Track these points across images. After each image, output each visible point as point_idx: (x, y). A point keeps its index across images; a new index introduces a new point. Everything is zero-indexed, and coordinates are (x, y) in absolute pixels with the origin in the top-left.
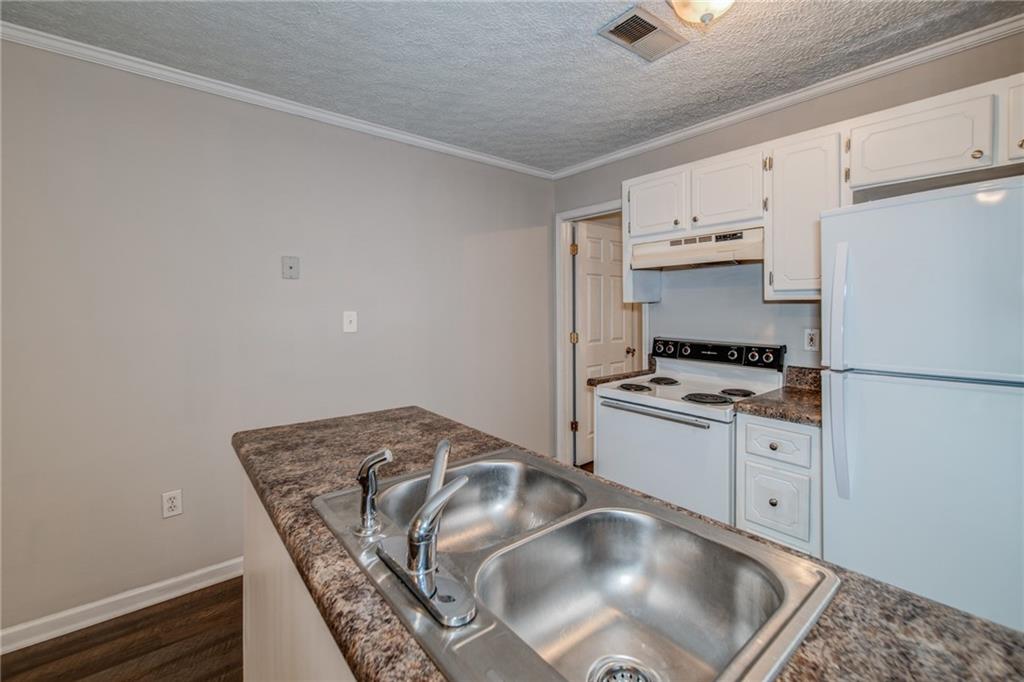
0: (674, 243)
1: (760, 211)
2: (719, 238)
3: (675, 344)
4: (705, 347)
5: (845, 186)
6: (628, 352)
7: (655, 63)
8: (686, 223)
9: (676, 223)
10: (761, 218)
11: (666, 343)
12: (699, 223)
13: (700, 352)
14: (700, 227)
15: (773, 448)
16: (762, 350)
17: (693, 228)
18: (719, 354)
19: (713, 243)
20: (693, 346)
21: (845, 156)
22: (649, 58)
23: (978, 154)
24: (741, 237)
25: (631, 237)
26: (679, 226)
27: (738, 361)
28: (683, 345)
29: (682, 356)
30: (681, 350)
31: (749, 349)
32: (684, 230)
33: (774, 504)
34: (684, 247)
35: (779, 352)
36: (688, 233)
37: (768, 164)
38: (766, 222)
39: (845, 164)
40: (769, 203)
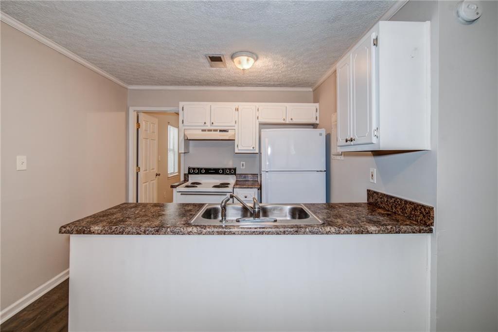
0: (203, 130)
1: (233, 124)
2: (220, 131)
3: (198, 169)
4: (210, 169)
5: (257, 121)
6: (157, 175)
7: (213, 68)
8: (208, 124)
9: (205, 123)
10: (234, 126)
11: (194, 169)
12: (214, 125)
13: (208, 171)
15: (246, 197)
16: (230, 169)
17: (211, 126)
18: (216, 171)
19: (218, 132)
20: (206, 169)
21: (257, 113)
22: (211, 66)
23: (284, 120)
24: (227, 132)
25: (184, 126)
26: (206, 125)
27: (223, 173)
28: (201, 169)
29: (201, 173)
30: (201, 171)
31: (225, 169)
32: (207, 126)
34: (207, 132)
35: (235, 169)
36: (209, 127)
37: (237, 110)
38: (236, 128)
39: (257, 115)
40: (237, 122)
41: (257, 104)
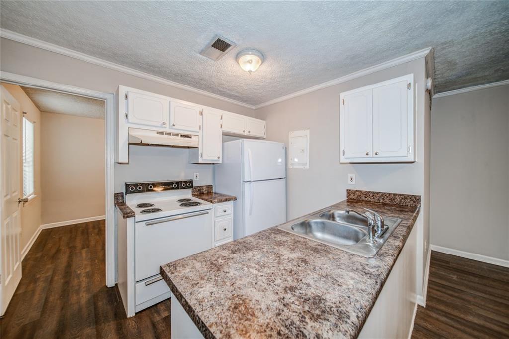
0: (158, 133)
1: (198, 130)
2: (182, 136)
3: (142, 185)
4: (160, 184)
8: (167, 125)
10: (198, 132)
11: (136, 185)
12: (175, 127)
14: (175, 129)
15: (225, 212)
16: (186, 182)
17: (171, 128)
18: (169, 186)
19: (179, 137)
20: (154, 185)
21: (221, 121)
24: (191, 138)
25: (128, 122)
26: (164, 126)
27: (178, 188)
28: (148, 185)
29: (148, 191)
30: (147, 188)
31: (181, 182)
32: (166, 128)
33: (225, 230)
34: (164, 136)
35: (191, 182)
36: (168, 130)
37: (201, 114)
38: (200, 134)
39: (221, 123)
40: (201, 127)
41: (221, 112)
